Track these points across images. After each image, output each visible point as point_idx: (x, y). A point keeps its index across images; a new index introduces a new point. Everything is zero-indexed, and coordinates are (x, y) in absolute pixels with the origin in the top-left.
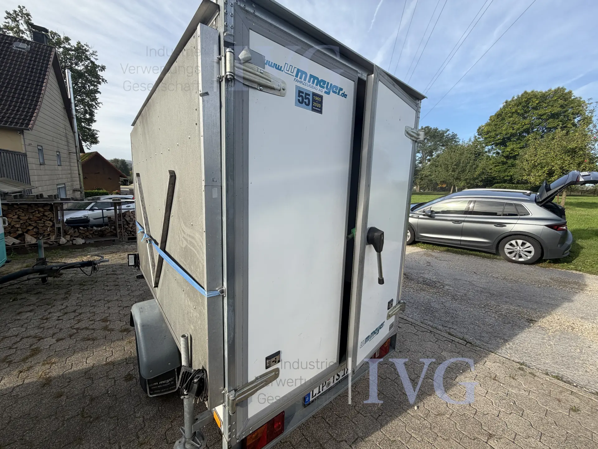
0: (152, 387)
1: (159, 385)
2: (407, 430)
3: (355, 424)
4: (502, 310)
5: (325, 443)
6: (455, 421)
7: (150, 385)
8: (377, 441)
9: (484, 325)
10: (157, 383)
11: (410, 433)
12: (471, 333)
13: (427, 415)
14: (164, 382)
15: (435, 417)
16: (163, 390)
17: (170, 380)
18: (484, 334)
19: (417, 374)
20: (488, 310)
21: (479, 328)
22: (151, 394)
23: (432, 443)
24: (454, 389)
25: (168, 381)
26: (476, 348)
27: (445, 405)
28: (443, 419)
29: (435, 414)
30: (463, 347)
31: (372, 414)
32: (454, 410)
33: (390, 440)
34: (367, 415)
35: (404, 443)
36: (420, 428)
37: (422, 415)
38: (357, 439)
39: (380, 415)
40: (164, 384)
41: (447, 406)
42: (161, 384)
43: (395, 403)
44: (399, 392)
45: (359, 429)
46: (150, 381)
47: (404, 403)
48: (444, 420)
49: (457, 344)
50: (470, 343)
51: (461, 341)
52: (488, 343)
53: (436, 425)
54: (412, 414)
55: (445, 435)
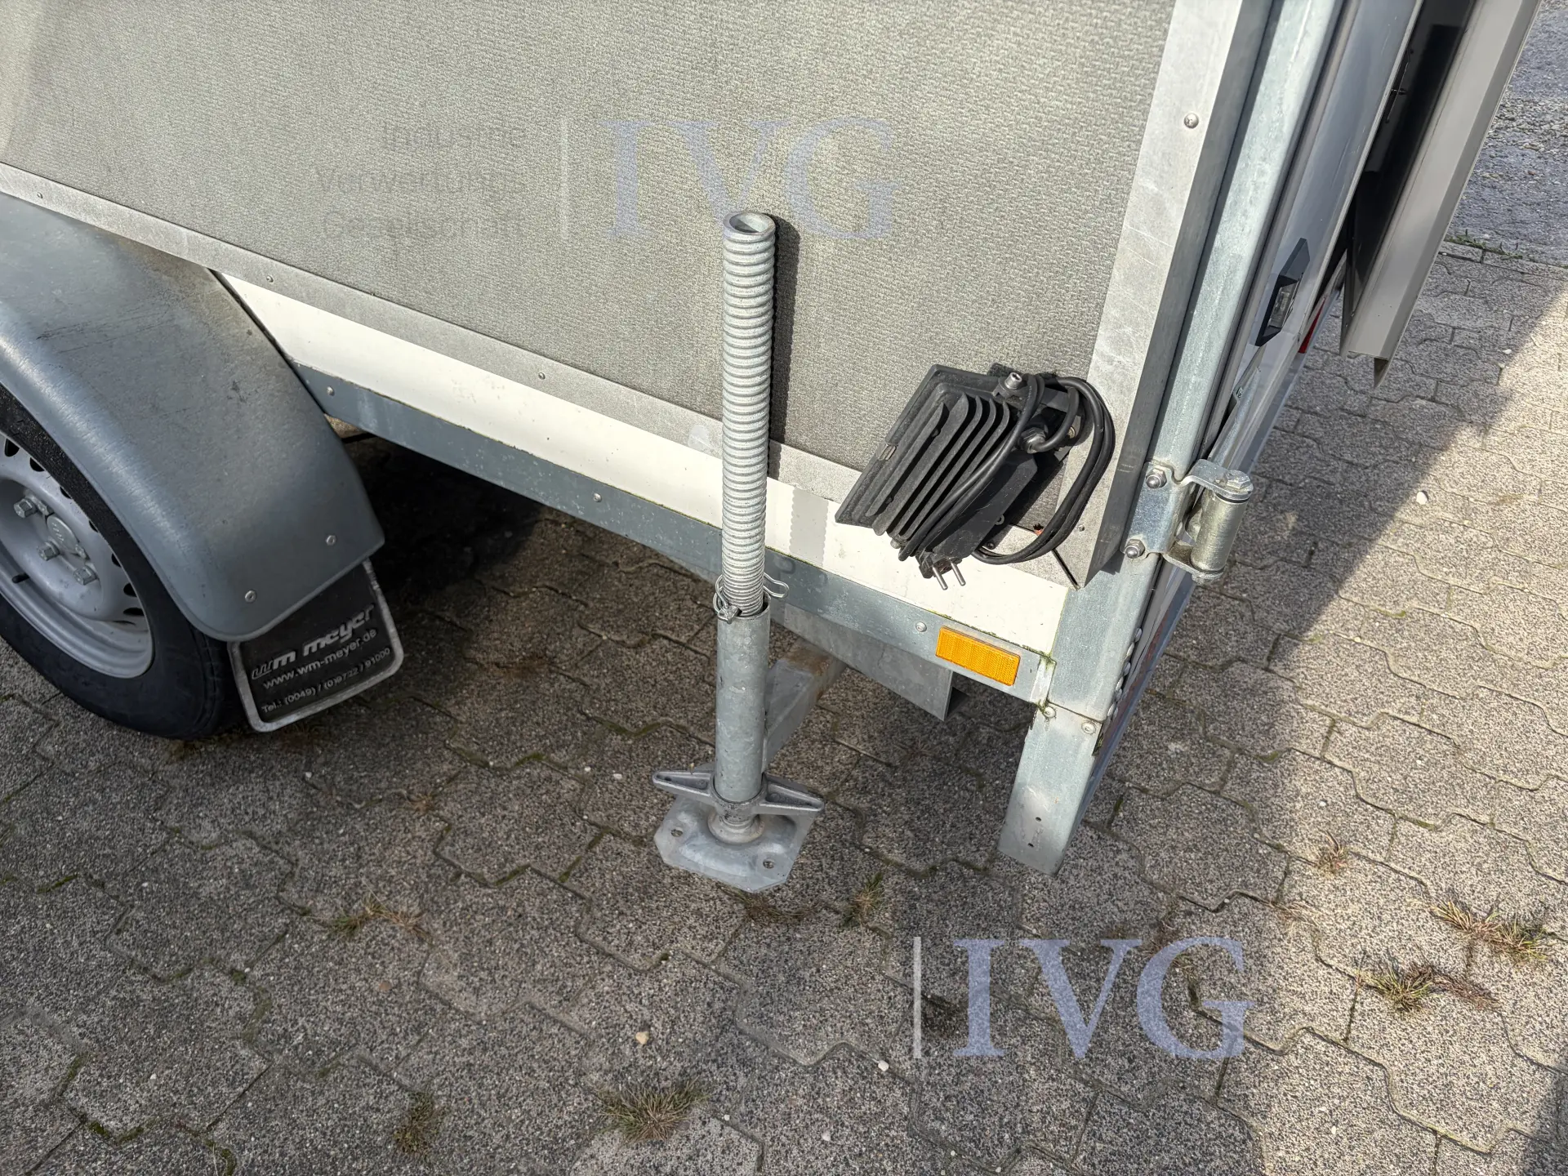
0: (267, 679)
1: (301, 661)
2: (1425, 572)
3: (1242, 600)
4: (1549, 118)
5: (1172, 685)
6: (1561, 507)
7: (257, 674)
8: (1348, 630)
9: (1510, 179)
10: (292, 656)
11: (1440, 577)
12: (1477, 216)
13: (1467, 511)
14: (325, 641)
15: (1493, 510)
16: (328, 685)
17: (352, 625)
18: (1524, 213)
19: (1362, 392)
20: (1501, 123)
21: (1499, 195)
22: (265, 718)
23: (1521, 586)
24: (1511, 411)
25: (346, 633)
26: (1522, 265)
27: (1506, 469)
28: (1524, 511)
29: (1489, 503)
30: (1475, 270)
31: (1282, 554)
32: (1543, 476)
33: (1386, 615)
34: (1265, 563)
35: (1436, 611)
36: (1464, 553)
37: (1451, 517)
38: (1276, 644)
39: (1312, 553)
40: (331, 649)
41: (1514, 468)
42: (312, 657)
43: (1341, 502)
44: (1333, 463)
45: (1268, 612)
46: (257, 652)
47: (1372, 494)
48: (1528, 513)
49: (1450, 260)
50: (1493, 251)
51: (1460, 250)
52: (1545, 244)
53: (1508, 535)
54: (1418, 521)
55: (1551, 555)
